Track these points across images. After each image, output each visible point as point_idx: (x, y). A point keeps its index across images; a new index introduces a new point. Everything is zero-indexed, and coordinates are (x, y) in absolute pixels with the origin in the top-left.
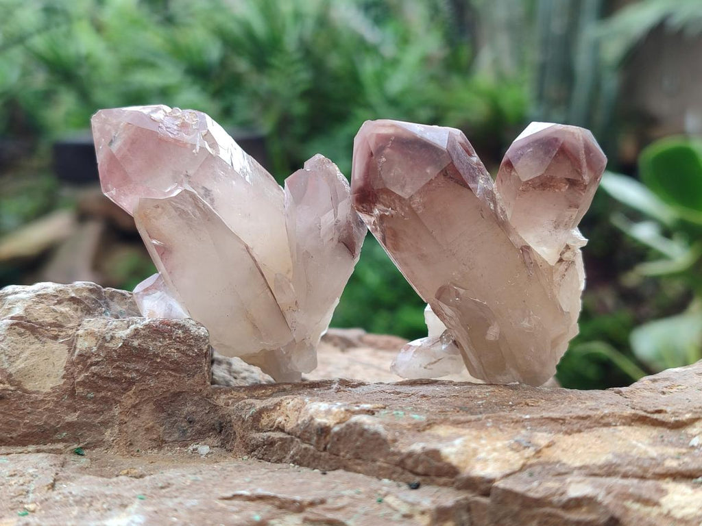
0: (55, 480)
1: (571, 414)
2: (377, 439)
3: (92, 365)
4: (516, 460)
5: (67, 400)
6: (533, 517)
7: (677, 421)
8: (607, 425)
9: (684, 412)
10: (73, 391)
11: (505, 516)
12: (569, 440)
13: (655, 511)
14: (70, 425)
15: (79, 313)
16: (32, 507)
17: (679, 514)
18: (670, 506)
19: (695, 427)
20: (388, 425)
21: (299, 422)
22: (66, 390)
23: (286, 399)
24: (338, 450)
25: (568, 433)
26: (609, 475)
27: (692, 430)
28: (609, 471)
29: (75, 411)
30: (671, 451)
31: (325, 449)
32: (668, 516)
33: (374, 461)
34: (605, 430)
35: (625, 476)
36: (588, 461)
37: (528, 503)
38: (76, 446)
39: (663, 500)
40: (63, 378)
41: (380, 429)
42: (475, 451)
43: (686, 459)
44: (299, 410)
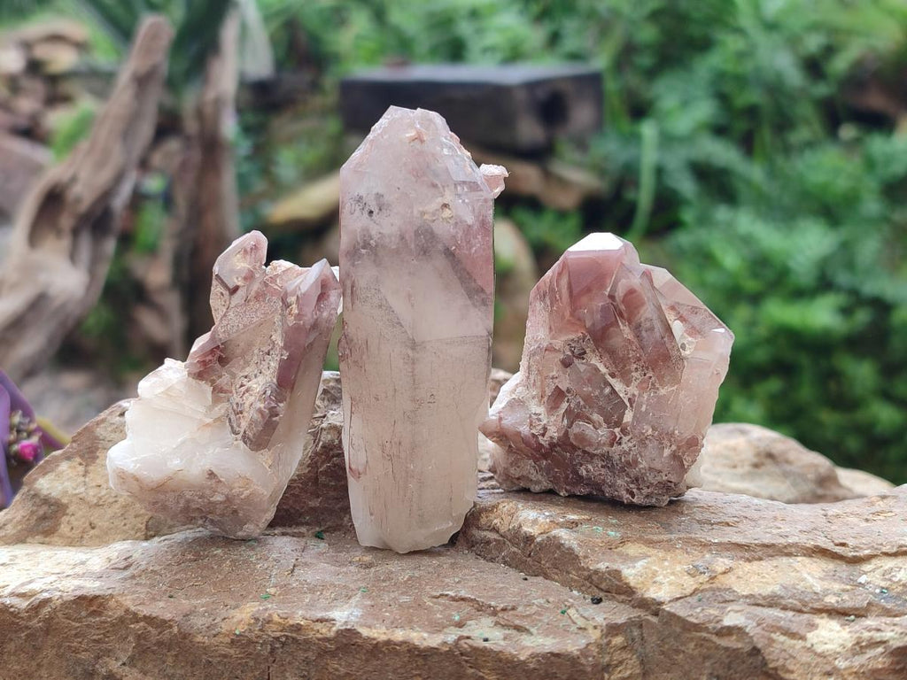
0: (294, 566)
1: (756, 542)
2: (571, 554)
3: (333, 457)
4: (690, 584)
5: (310, 487)
6: (692, 639)
7: (854, 557)
8: (789, 555)
9: (865, 547)
10: (317, 479)
11: (669, 636)
12: (747, 566)
13: (800, 643)
14: (314, 509)
15: (326, 403)
16: (272, 591)
17: (819, 649)
18: (815, 641)
19: (870, 564)
20: (582, 542)
21: (511, 527)
22: (309, 479)
23: (502, 502)
24: (540, 558)
25: (748, 560)
26: (770, 606)
27: (867, 567)
28: (772, 602)
29: (318, 497)
30: (837, 587)
31: (529, 555)
32: (810, 650)
33: (568, 573)
34: (785, 560)
35: (785, 608)
36: (756, 591)
37: (688, 627)
38: (317, 529)
39: (809, 635)
40: (308, 467)
41: (574, 544)
42: (655, 574)
43: (846, 597)
44: (512, 515)
